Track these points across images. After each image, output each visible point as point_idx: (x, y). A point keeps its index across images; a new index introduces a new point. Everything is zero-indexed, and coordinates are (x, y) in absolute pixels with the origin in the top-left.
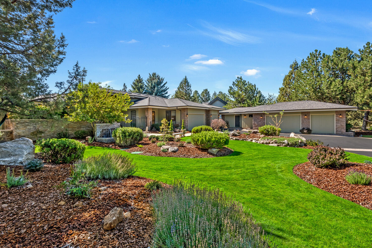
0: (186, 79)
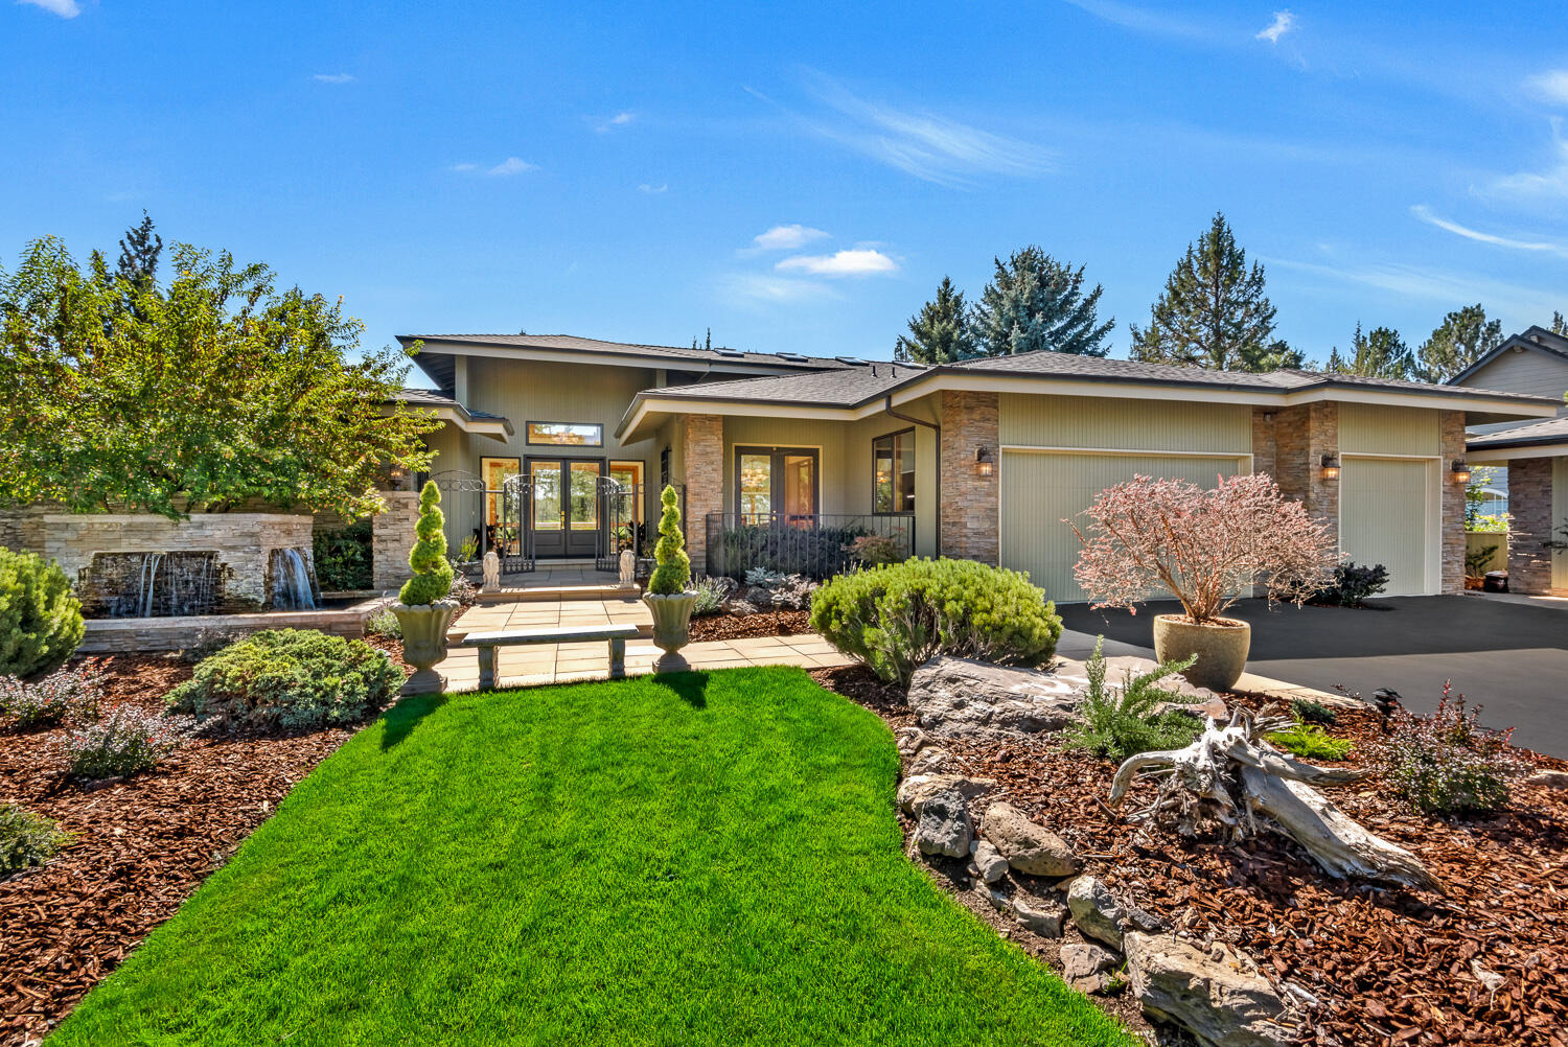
0: (1218, 237)
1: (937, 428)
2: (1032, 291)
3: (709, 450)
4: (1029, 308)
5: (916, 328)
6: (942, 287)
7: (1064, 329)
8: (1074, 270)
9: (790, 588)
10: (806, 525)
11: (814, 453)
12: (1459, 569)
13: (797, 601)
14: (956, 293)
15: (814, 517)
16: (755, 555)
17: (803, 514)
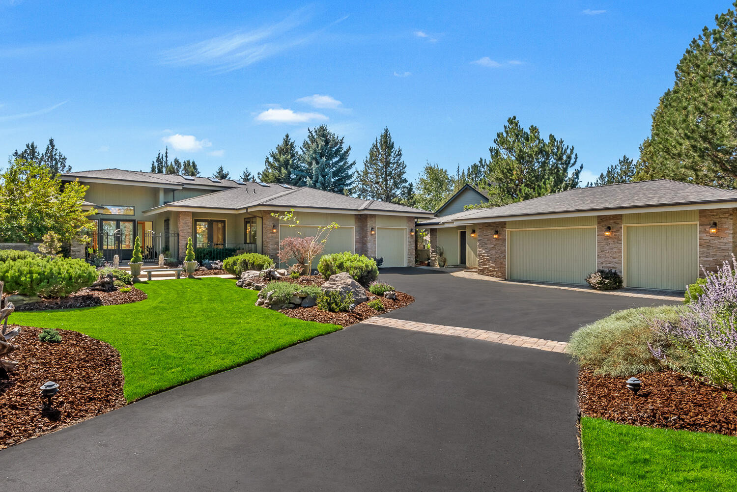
0: (386, 136)
1: (262, 218)
2: (322, 146)
3: (187, 222)
4: (321, 153)
5: (273, 156)
6: (285, 138)
7: (337, 163)
8: (340, 138)
9: (217, 264)
10: (221, 247)
11: (224, 222)
12: (413, 260)
13: (219, 267)
14: (292, 141)
15: (224, 244)
16: (205, 256)
17: (219, 243)
